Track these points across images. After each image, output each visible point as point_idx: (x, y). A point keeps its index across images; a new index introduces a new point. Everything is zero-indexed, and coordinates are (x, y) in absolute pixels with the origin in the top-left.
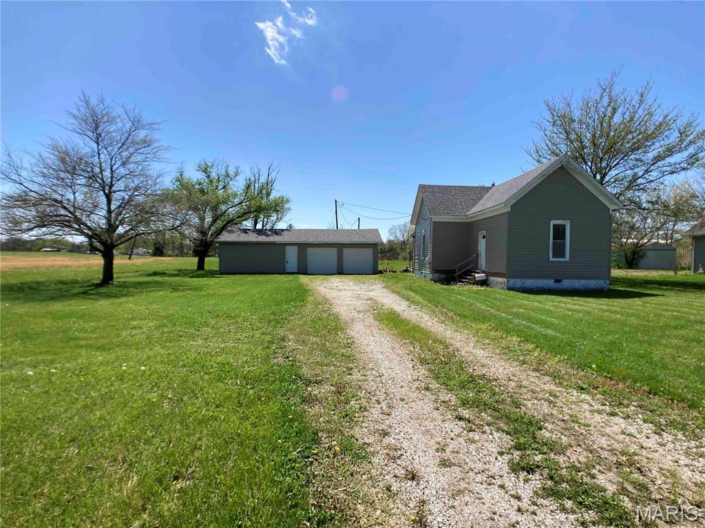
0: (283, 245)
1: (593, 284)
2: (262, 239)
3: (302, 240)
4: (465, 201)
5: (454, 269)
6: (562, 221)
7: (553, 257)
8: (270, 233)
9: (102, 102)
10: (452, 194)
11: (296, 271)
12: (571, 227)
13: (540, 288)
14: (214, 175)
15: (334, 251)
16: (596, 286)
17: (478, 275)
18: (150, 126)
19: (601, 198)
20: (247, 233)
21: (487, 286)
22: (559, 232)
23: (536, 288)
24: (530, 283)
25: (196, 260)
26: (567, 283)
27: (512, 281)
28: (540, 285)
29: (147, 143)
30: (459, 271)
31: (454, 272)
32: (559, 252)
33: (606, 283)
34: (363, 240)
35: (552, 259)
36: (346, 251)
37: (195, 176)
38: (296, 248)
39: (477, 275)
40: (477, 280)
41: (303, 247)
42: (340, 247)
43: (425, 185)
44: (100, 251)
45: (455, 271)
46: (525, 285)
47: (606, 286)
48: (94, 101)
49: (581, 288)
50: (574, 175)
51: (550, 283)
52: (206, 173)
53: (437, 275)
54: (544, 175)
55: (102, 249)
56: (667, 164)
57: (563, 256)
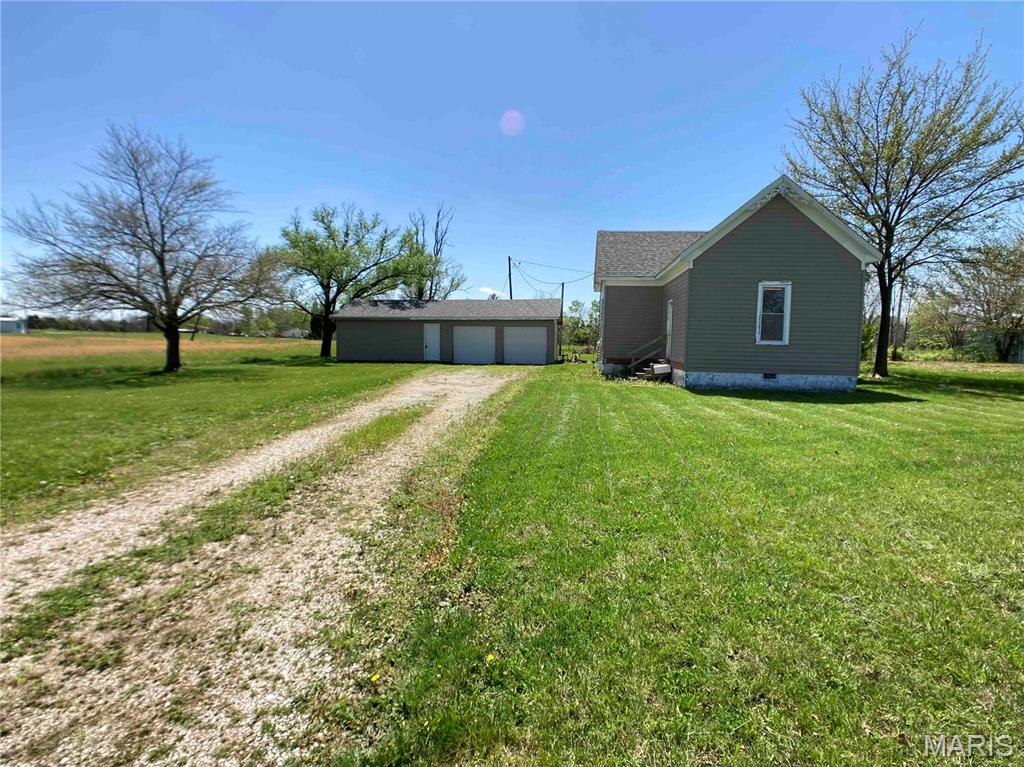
0: (421, 322)
1: (827, 381)
2: (397, 313)
3: (448, 314)
4: (661, 254)
5: (629, 357)
6: (778, 283)
7: (762, 339)
8: (408, 305)
9: (138, 136)
10: (645, 243)
11: (438, 359)
12: (793, 292)
13: (740, 386)
14: (338, 224)
15: (491, 331)
16: (834, 385)
17: (660, 366)
18: (197, 164)
19: (847, 245)
20: (377, 305)
21: (671, 383)
22: (773, 300)
23: (733, 386)
24: (723, 378)
25: (318, 344)
26: (783, 380)
27: (694, 375)
28: (739, 382)
29: (200, 187)
30: (636, 359)
31: (629, 362)
32: (772, 330)
33: (850, 380)
34: (532, 315)
35: (759, 341)
36: (508, 331)
37: (310, 226)
38: (437, 327)
39: (656, 366)
40: (656, 372)
41: (447, 326)
42: (499, 325)
43: (605, 232)
44: (162, 329)
45: (630, 360)
46: (715, 381)
47: (852, 386)
48: (126, 135)
49: (807, 388)
50: (801, 209)
51: (756, 379)
52: (324, 222)
53: (611, 366)
54: (747, 211)
55: (164, 326)
56: (1007, 185)
57: (780, 338)
